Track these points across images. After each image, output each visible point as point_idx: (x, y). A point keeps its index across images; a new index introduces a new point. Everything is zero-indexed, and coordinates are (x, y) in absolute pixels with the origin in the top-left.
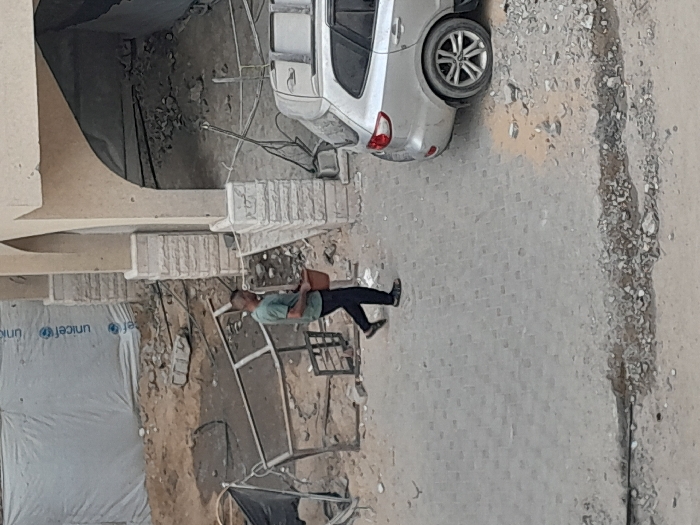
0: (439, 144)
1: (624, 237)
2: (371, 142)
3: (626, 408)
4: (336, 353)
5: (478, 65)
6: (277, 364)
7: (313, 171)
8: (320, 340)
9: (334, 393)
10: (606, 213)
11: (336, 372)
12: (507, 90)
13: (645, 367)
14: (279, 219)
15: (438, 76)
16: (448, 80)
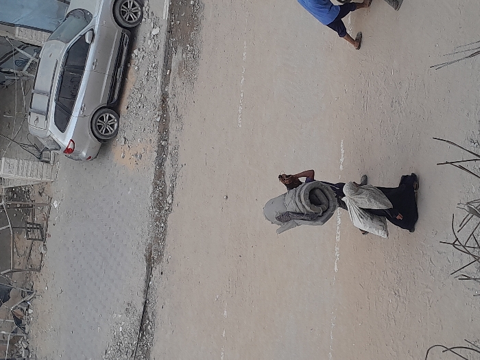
0: (93, 155)
4: (37, 232)
6: (12, 233)
8: (31, 226)
9: (34, 248)
10: (154, 192)
11: (35, 239)
12: (123, 140)
14: (22, 175)
15: (97, 130)
16: (100, 131)
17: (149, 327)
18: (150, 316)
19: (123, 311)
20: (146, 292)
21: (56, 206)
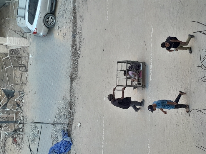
1: (75, 54)
2: (33, 33)
5: (53, 22)
6: (13, 69)
7: (23, 37)
8: (21, 65)
9: (23, 74)
11: (23, 71)
12: (58, 27)
13: (76, 75)
15: (46, 23)
17: (73, 106)
18: (73, 101)
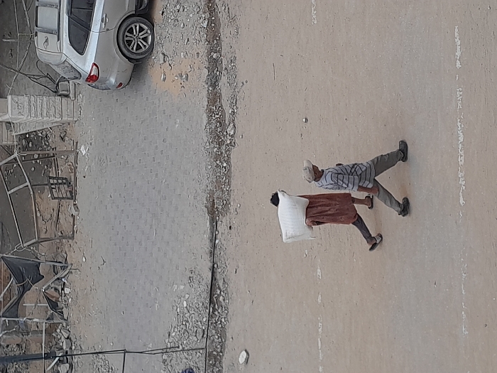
0: (124, 81)
1: (218, 135)
2: (88, 78)
3: (214, 223)
4: (64, 188)
5: (147, 42)
6: (32, 193)
7: (56, 92)
8: (55, 181)
9: (62, 209)
10: (209, 123)
11: (63, 198)
12: (161, 56)
13: (225, 202)
14: (36, 116)
15: (125, 46)
16: (130, 48)
17: (221, 298)
18: (221, 284)
19: (186, 280)
20: (212, 254)
21: (84, 152)
